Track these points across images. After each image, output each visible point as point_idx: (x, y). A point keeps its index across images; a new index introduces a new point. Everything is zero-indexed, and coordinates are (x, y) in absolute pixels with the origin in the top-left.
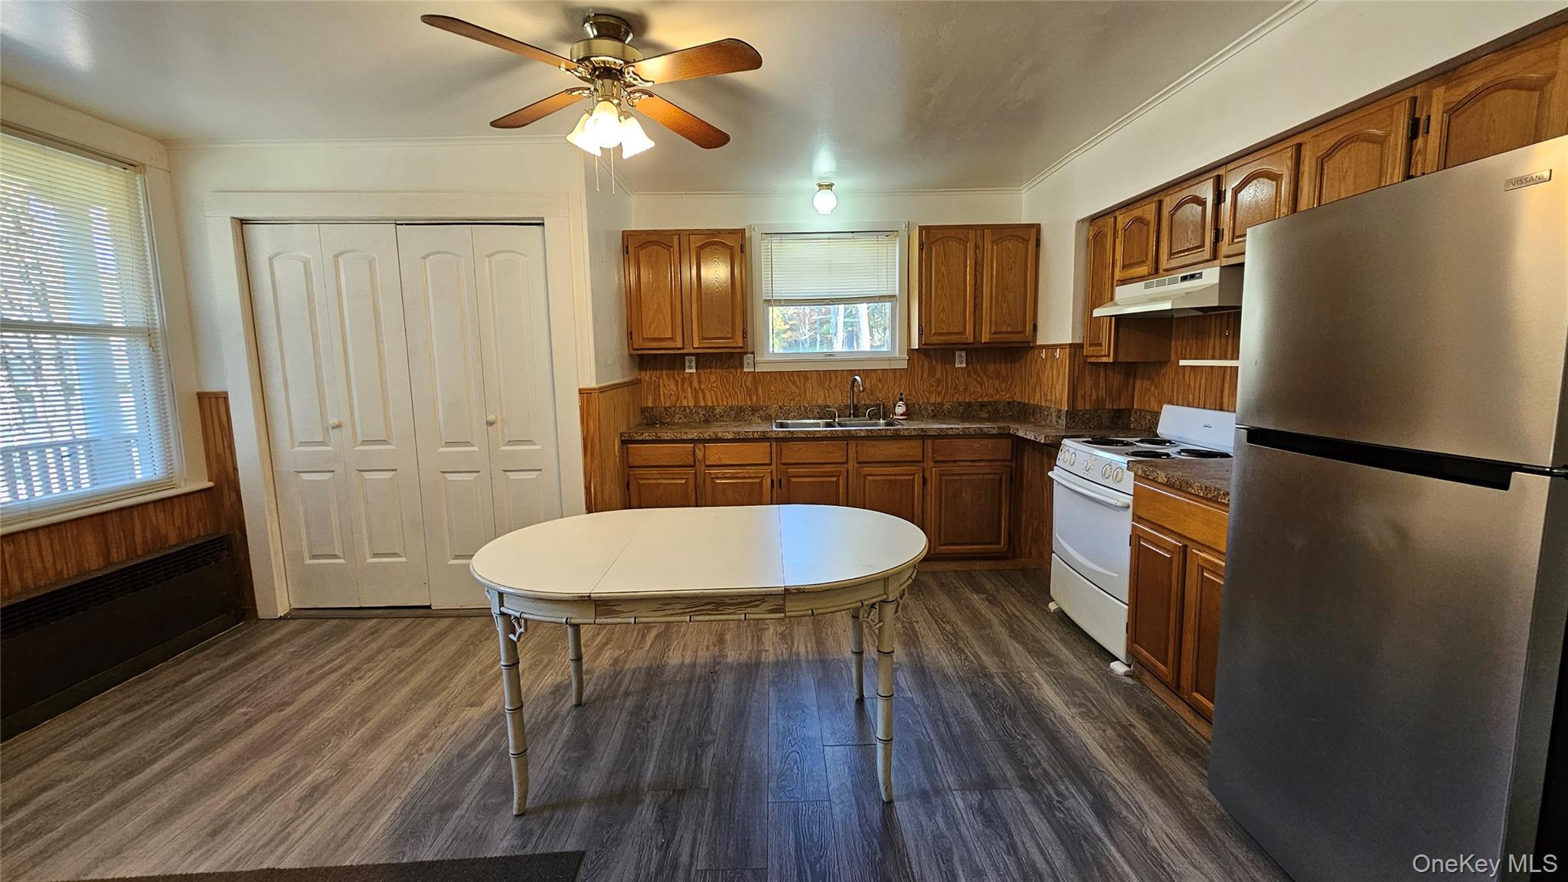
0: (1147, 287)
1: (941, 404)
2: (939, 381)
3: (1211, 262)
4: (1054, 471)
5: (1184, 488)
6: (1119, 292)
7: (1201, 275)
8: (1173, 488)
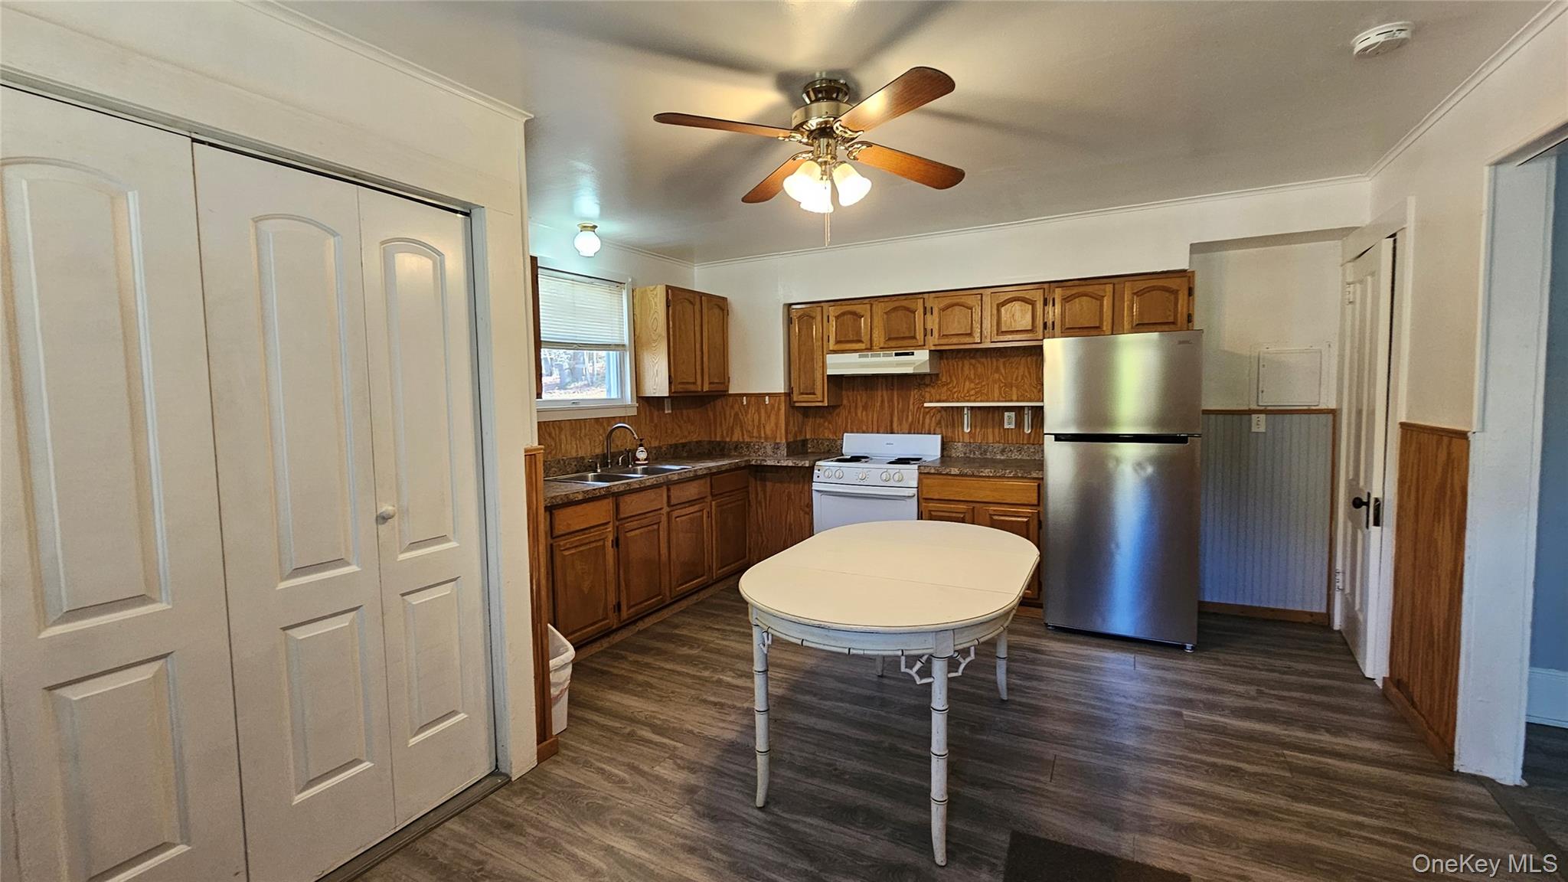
0: (860, 356)
1: (660, 447)
2: (656, 426)
3: (922, 347)
4: (815, 486)
5: (976, 473)
6: (831, 359)
7: (913, 354)
8: (966, 475)
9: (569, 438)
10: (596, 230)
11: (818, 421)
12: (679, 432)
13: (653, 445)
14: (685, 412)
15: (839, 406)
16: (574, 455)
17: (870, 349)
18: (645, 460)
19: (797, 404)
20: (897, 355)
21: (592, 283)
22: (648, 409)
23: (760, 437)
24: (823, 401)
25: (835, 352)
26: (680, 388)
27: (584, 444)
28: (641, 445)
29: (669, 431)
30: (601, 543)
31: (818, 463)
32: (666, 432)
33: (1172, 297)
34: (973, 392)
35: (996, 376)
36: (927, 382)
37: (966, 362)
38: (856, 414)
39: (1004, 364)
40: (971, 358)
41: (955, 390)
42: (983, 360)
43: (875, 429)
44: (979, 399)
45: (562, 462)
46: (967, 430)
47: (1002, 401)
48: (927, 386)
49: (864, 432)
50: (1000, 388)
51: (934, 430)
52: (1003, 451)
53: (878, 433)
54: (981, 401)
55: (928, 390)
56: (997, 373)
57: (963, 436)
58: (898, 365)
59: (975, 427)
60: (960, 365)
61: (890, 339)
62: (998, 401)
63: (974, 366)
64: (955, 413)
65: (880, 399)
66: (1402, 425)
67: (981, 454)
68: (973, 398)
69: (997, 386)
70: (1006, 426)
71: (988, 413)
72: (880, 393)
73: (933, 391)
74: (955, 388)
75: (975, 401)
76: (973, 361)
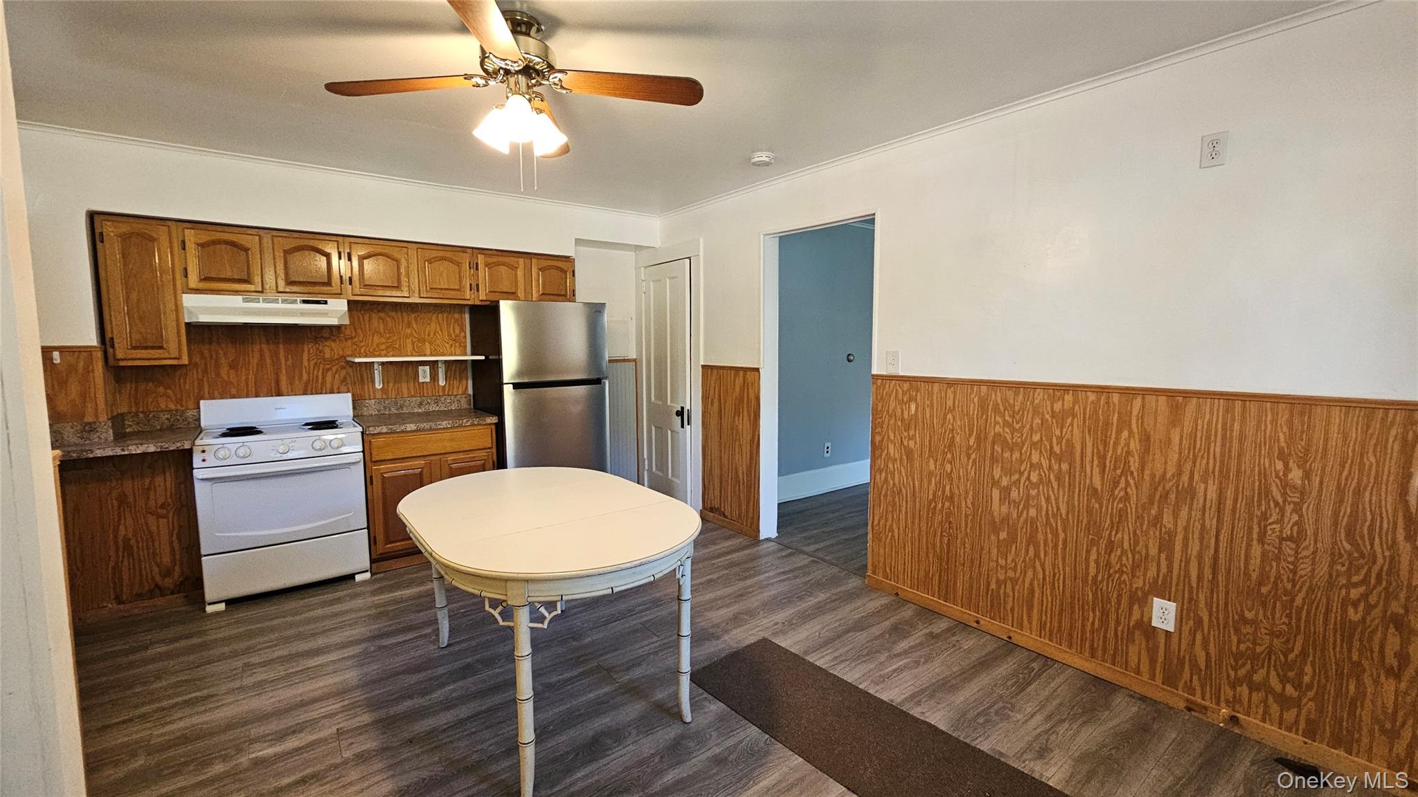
0: (245, 300)
3: (338, 295)
4: (197, 474)
5: (434, 427)
6: (189, 300)
7: (326, 303)
17: (262, 291)
19: (122, 364)
20: (305, 302)
24: (176, 358)
25: (196, 291)
33: (563, 276)
34: (383, 347)
37: (374, 315)
38: (218, 374)
39: (416, 320)
41: (362, 344)
42: (393, 314)
43: (253, 392)
44: (391, 353)
46: (378, 386)
47: (416, 356)
48: (327, 339)
49: (233, 397)
50: (413, 343)
52: (421, 404)
54: (393, 356)
55: (327, 343)
56: (409, 327)
57: (374, 393)
58: (303, 314)
59: (388, 382)
61: (293, 282)
62: (412, 355)
63: (383, 320)
64: (364, 369)
65: (257, 355)
66: (703, 366)
67: (397, 409)
68: (384, 352)
69: (409, 341)
70: (421, 380)
71: (402, 367)
72: (257, 348)
73: (333, 345)
74: (361, 342)
75: (386, 356)
76: (382, 315)
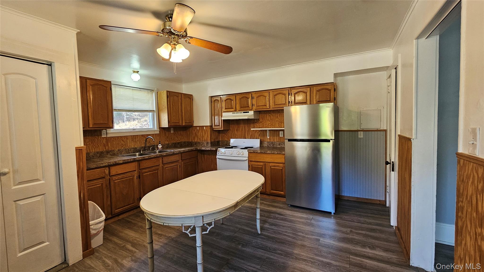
0: (233, 113)
1: (169, 144)
2: (167, 137)
3: (251, 110)
4: (217, 157)
5: (265, 152)
6: (224, 114)
7: (249, 112)
8: (262, 153)
9: (131, 141)
10: (139, 73)
11: (223, 135)
12: (177, 139)
13: (166, 143)
14: (179, 132)
15: (229, 130)
16: (133, 147)
17: (236, 111)
18: (161, 148)
19: (214, 129)
20: (244, 113)
21: (140, 90)
22: (164, 132)
23: (203, 140)
24: (222, 128)
25: (225, 112)
26: (173, 124)
27: (137, 143)
28: (160, 143)
29: (173, 139)
30: (132, 177)
31: (218, 149)
32: (171, 139)
33: (329, 92)
34: (270, 125)
35: (277, 119)
36: (256, 122)
37: (268, 115)
38: (234, 132)
39: (279, 115)
40: (269, 113)
41: (264, 124)
42: (273, 114)
43: (240, 137)
44: (272, 127)
45: (127, 150)
46: (268, 138)
47: (279, 128)
48: (256, 123)
49: (237, 138)
50: (278, 123)
51: (258, 137)
52: (279, 144)
53: (241, 138)
54: (272, 128)
55: (256, 124)
56: (277, 118)
57: (267, 139)
58: (245, 116)
59: (271, 136)
60: (266, 115)
61: (241, 107)
62: (278, 128)
63: (270, 116)
64: (264, 132)
65: (241, 128)
66: (399, 135)
67: (273, 145)
68: (270, 127)
69: (277, 123)
70: (280, 136)
71: (275, 132)
72: (241, 125)
73: (257, 125)
74: (264, 123)
75: (270, 128)
76: (270, 114)
